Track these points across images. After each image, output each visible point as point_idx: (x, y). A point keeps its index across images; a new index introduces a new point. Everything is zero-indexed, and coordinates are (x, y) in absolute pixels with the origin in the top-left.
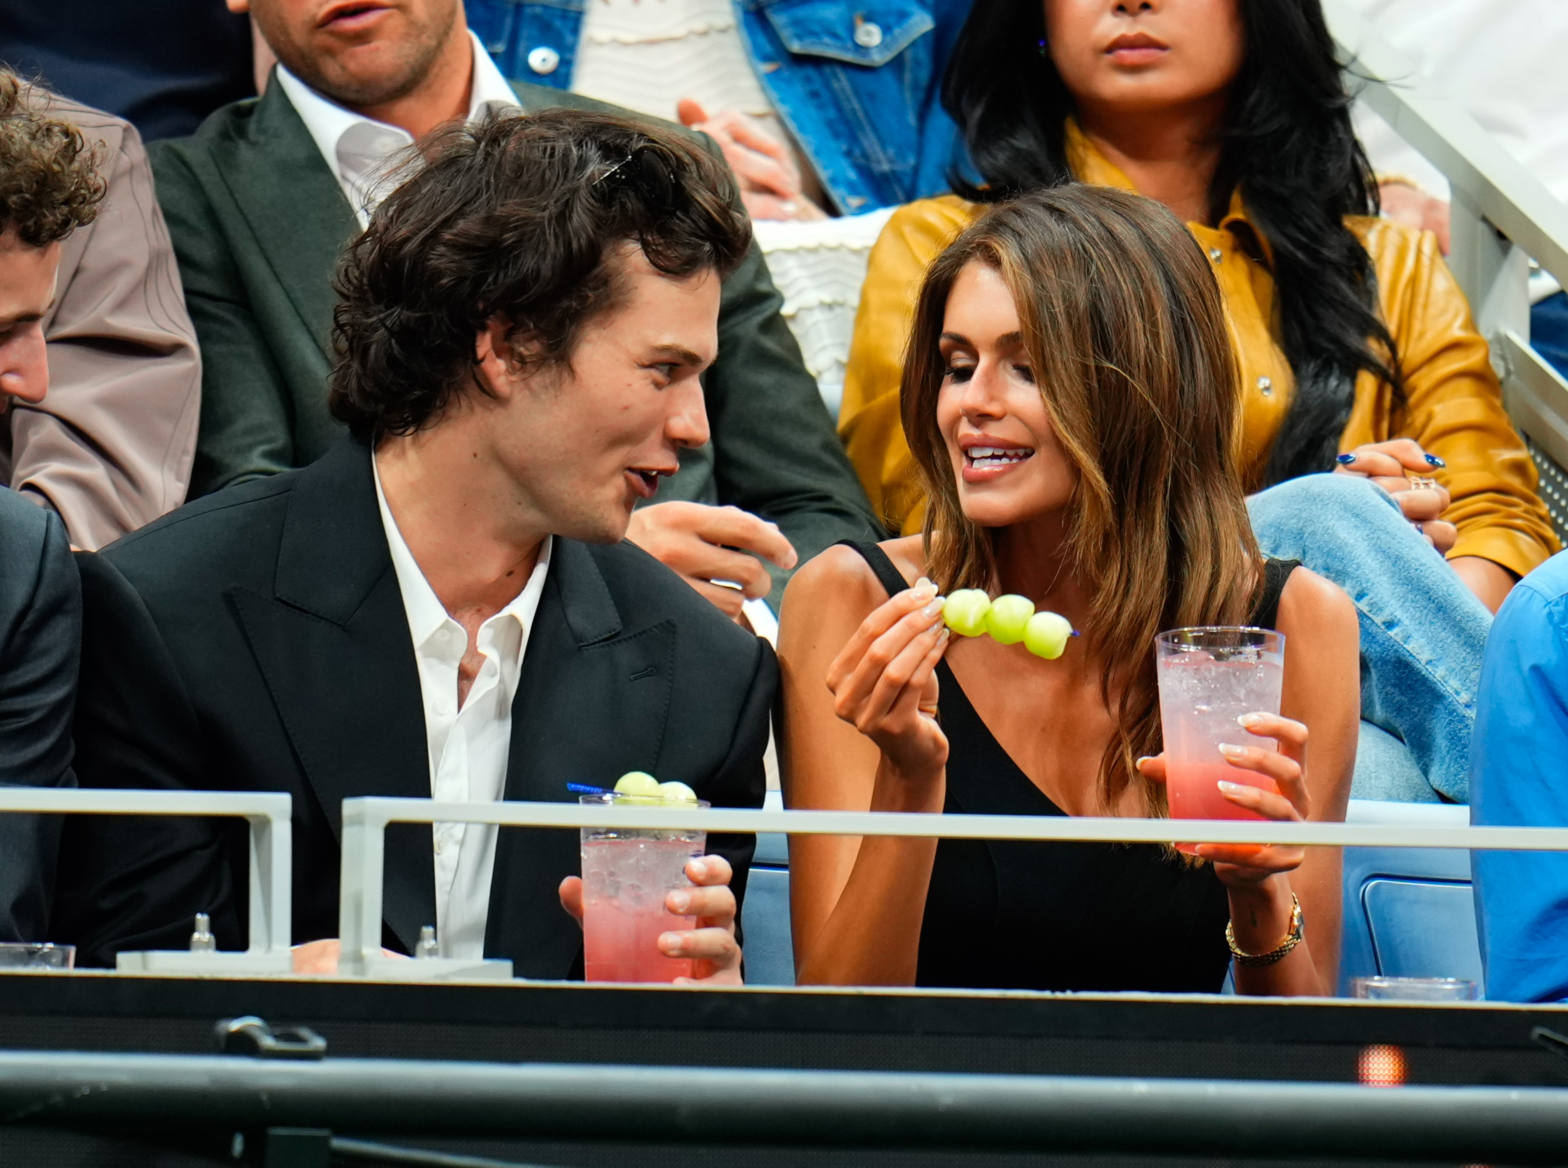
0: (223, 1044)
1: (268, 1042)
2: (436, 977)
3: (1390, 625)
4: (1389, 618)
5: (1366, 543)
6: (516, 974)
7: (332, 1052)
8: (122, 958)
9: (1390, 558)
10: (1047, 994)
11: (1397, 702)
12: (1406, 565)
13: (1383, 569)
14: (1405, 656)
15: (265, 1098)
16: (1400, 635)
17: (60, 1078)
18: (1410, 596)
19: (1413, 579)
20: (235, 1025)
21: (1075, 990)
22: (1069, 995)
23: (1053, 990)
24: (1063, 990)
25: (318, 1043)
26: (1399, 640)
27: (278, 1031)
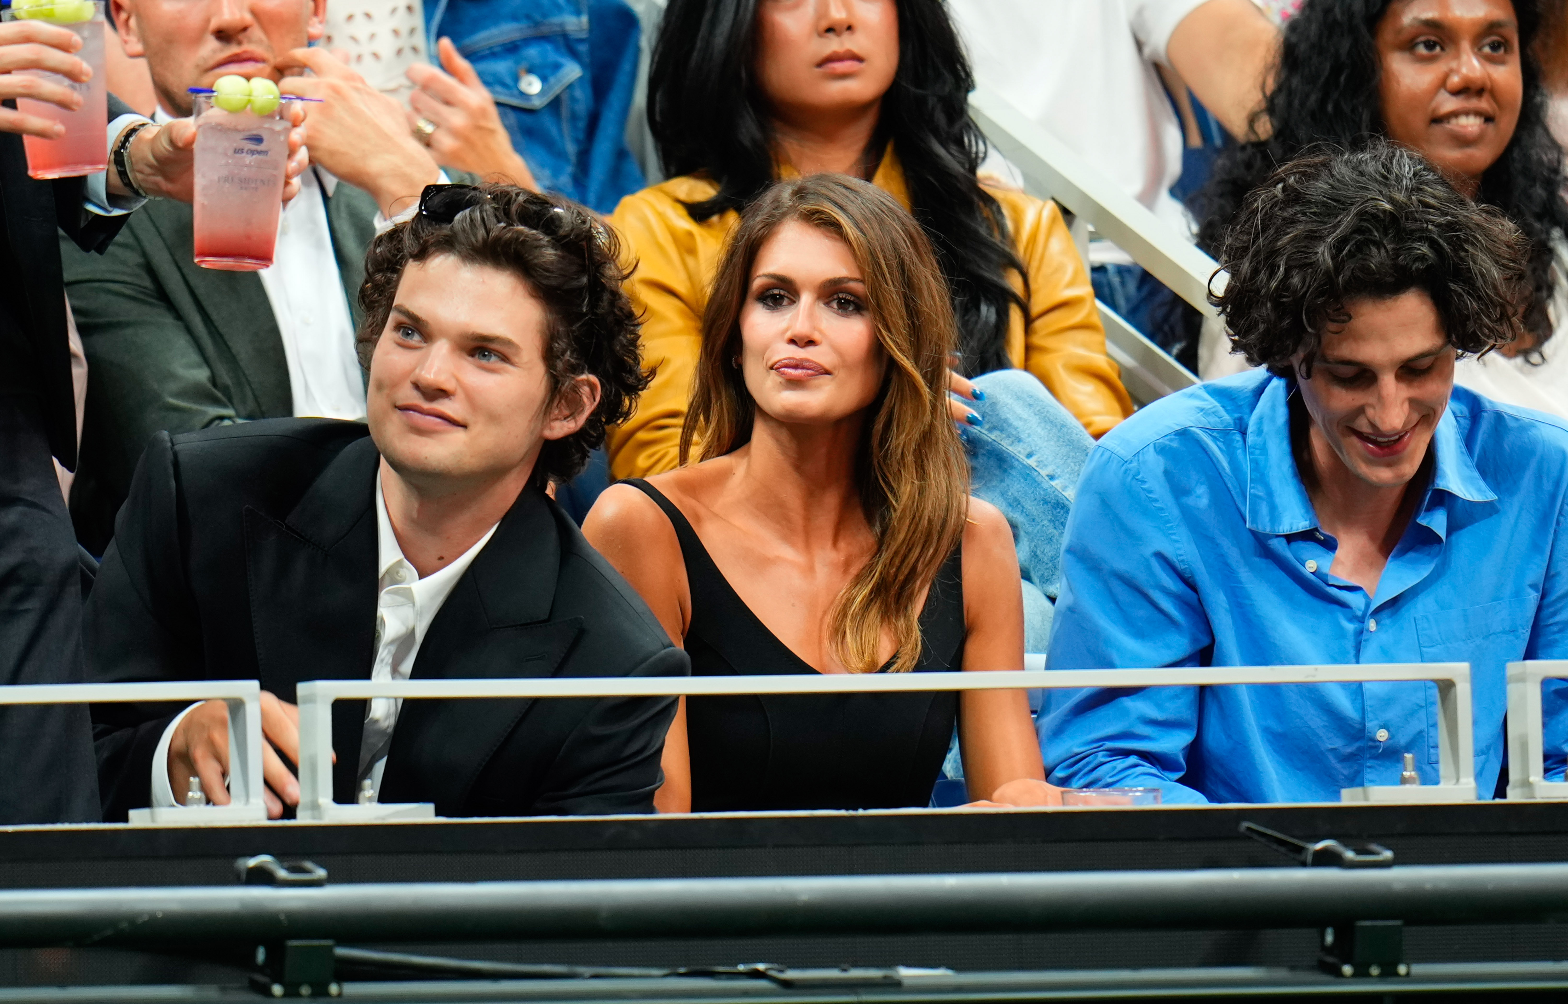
0: (244, 876)
1: (282, 874)
2: (376, 818)
3: (1052, 477)
4: (1052, 473)
5: (1037, 417)
6: (438, 814)
7: (332, 879)
8: (133, 814)
9: (1056, 426)
10: (843, 813)
11: (1050, 533)
12: (1069, 431)
13: (1051, 435)
14: (1063, 500)
15: (282, 917)
16: (1060, 485)
17: (125, 908)
18: (1072, 454)
19: (1074, 441)
20: (252, 862)
21: (865, 808)
22: (861, 812)
23: (847, 809)
24: (856, 809)
25: (321, 873)
26: (1058, 489)
27: (286, 864)
